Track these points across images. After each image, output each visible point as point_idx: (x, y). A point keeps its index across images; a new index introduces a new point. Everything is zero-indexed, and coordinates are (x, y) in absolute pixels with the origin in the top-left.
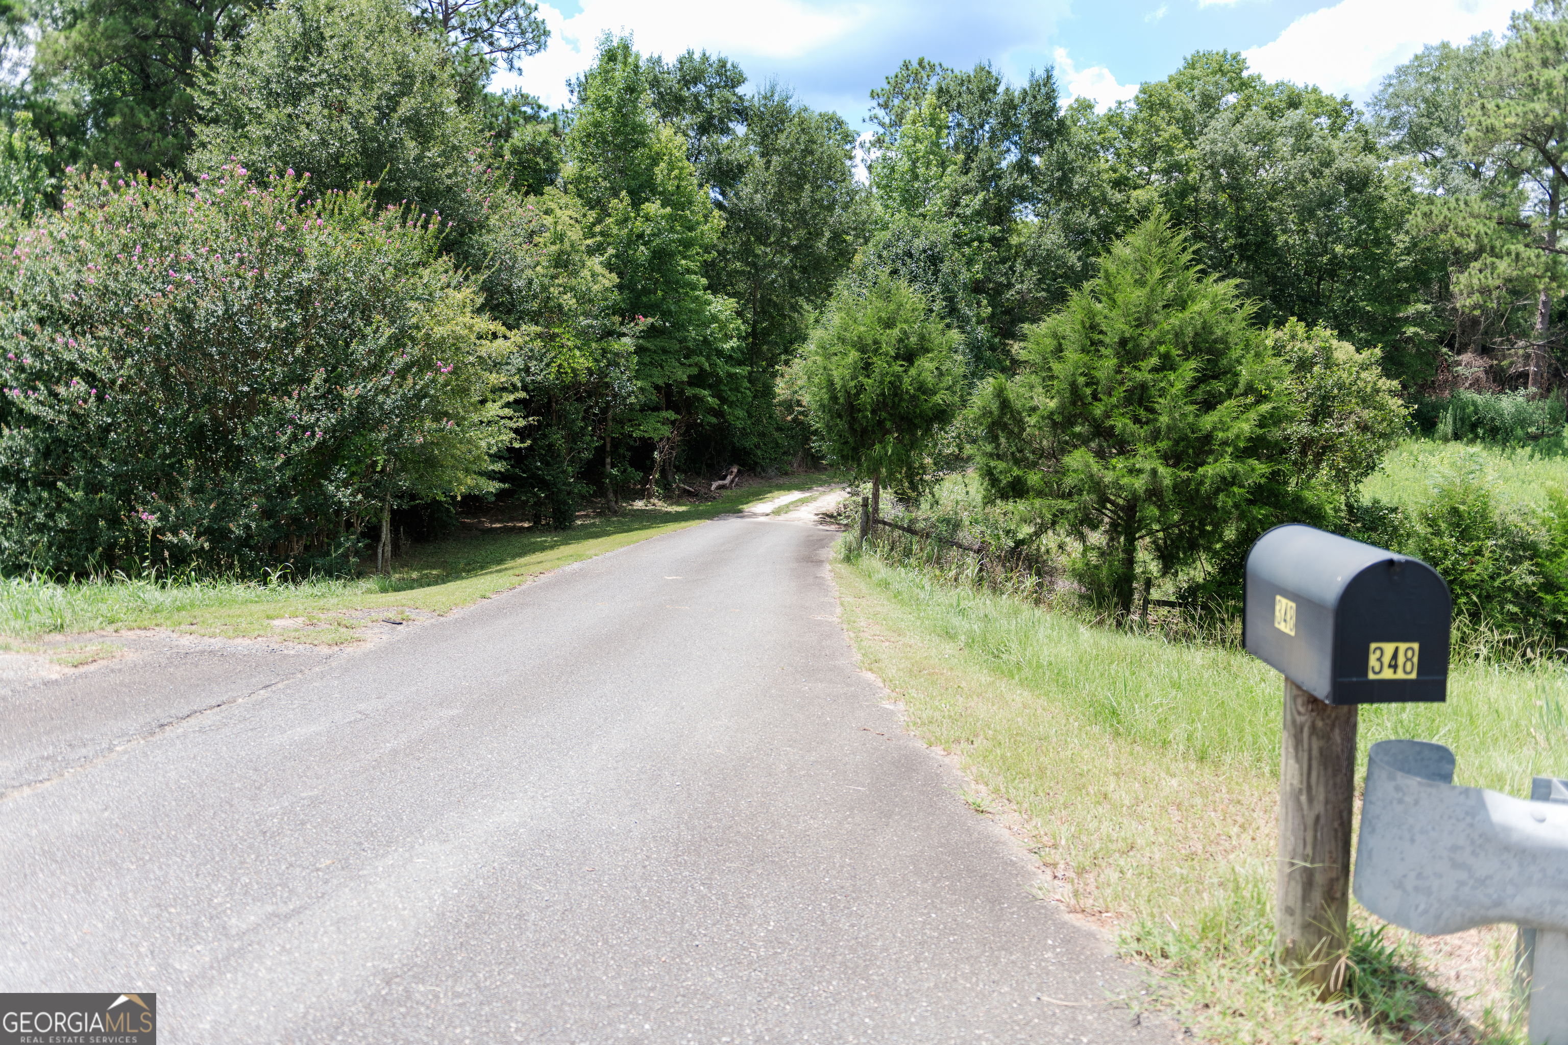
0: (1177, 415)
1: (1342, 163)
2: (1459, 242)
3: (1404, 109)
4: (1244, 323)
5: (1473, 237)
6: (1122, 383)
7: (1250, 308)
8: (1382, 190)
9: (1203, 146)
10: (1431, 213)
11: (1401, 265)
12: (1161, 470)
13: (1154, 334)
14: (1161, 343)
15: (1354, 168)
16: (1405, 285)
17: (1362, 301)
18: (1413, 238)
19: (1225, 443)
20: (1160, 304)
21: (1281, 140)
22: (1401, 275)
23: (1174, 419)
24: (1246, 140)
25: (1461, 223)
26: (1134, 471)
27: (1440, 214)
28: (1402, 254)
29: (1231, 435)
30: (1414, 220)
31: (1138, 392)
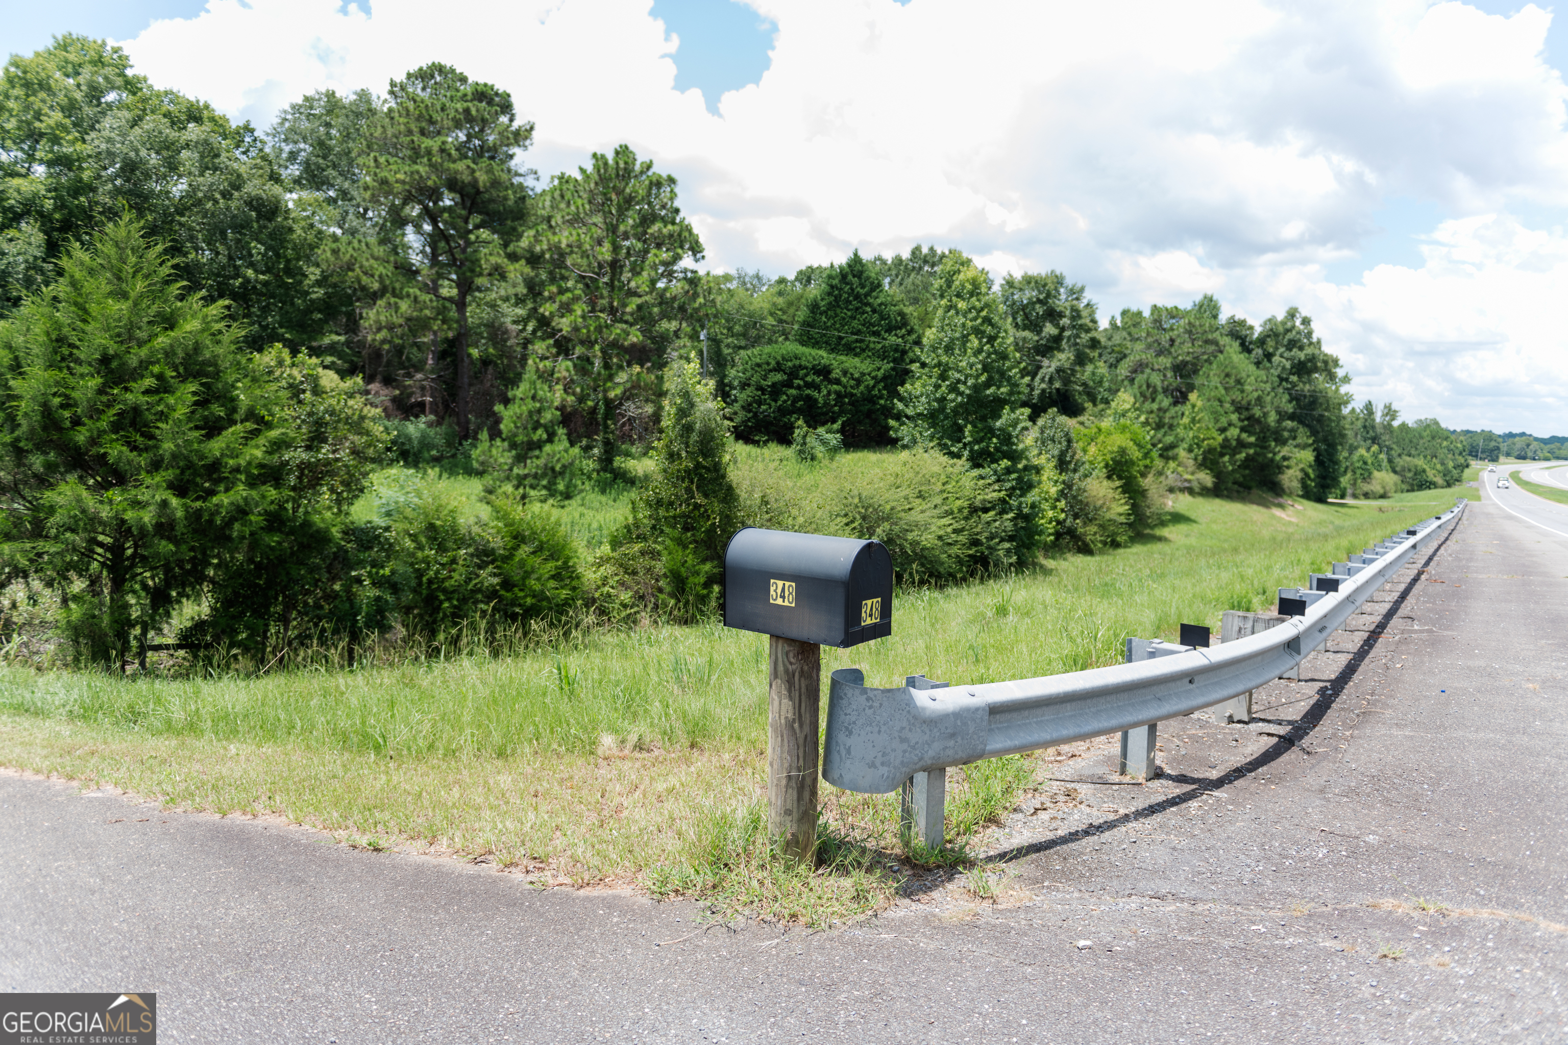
0: (180, 442)
1: (251, 188)
2: (365, 280)
3: (302, 146)
4: (233, 347)
5: (376, 277)
6: (109, 405)
7: (239, 331)
8: (290, 221)
9: (96, 142)
10: (339, 250)
11: (314, 296)
12: (174, 502)
13: (144, 352)
14: (153, 363)
15: (264, 196)
16: (319, 316)
17: (281, 327)
18: (323, 272)
19: (237, 470)
20: (145, 320)
21: (185, 154)
22: (313, 306)
23: (177, 446)
24: (148, 146)
25: (366, 264)
26: (137, 504)
27: (347, 253)
28: (313, 286)
29: (242, 462)
30: (324, 253)
31: (131, 415)
